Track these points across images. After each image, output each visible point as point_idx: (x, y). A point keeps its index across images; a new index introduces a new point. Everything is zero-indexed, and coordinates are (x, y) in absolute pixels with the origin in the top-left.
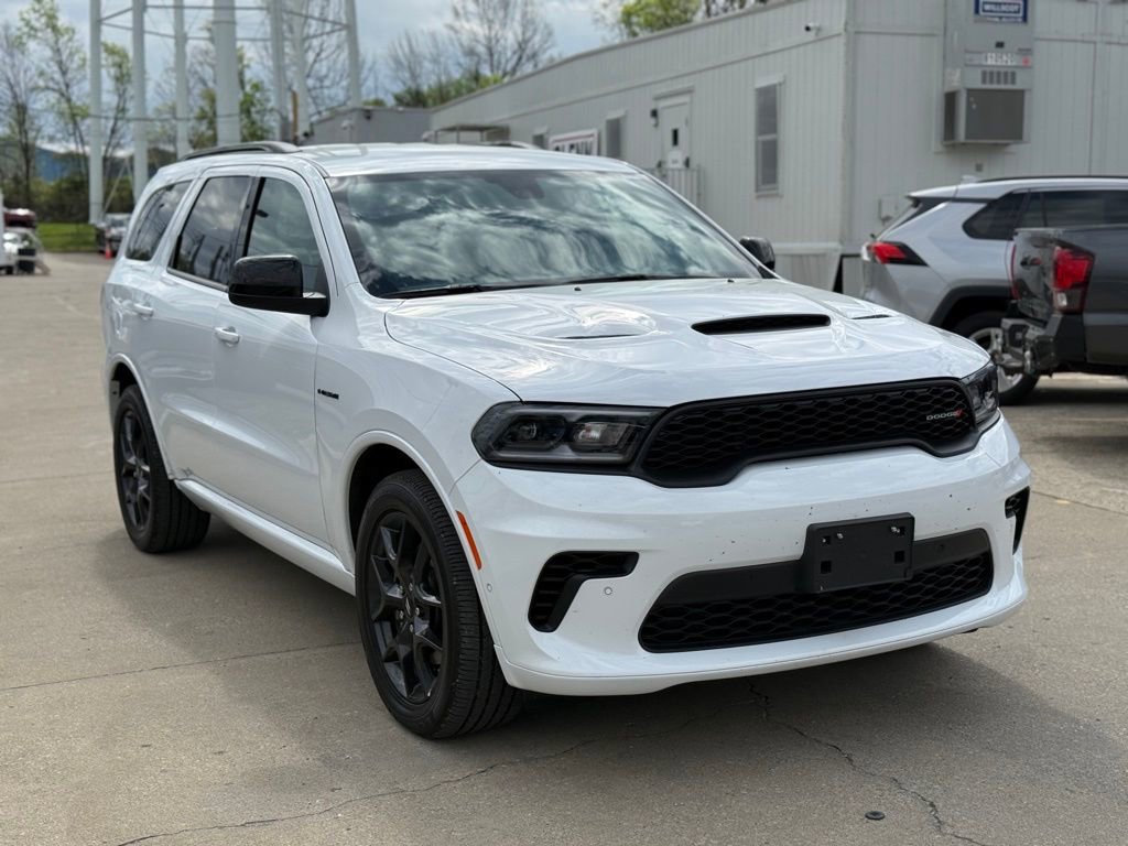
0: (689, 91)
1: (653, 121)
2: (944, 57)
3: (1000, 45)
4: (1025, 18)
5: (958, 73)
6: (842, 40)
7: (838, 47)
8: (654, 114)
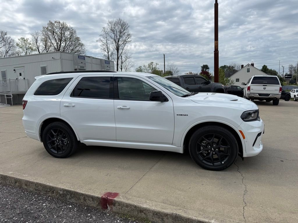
0: (24, 67)
1: (14, 71)
2: (74, 64)
3: (82, 63)
4: (84, 59)
5: (77, 66)
6: (60, 60)
7: (59, 61)
8: (14, 70)
